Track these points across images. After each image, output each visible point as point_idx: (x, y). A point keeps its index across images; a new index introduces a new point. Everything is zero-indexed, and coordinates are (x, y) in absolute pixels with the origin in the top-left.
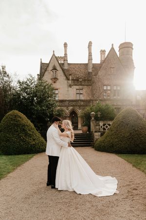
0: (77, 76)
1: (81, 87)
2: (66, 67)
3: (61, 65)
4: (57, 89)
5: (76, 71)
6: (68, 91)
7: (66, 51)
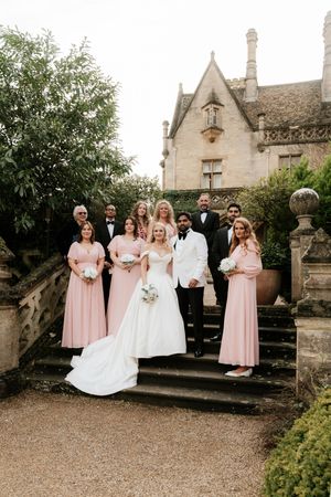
0: (286, 118)
1: (295, 149)
2: (250, 98)
3: (237, 94)
4: (220, 160)
5: (281, 105)
6: (253, 162)
7: (252, 52)
